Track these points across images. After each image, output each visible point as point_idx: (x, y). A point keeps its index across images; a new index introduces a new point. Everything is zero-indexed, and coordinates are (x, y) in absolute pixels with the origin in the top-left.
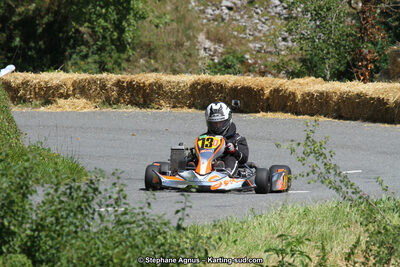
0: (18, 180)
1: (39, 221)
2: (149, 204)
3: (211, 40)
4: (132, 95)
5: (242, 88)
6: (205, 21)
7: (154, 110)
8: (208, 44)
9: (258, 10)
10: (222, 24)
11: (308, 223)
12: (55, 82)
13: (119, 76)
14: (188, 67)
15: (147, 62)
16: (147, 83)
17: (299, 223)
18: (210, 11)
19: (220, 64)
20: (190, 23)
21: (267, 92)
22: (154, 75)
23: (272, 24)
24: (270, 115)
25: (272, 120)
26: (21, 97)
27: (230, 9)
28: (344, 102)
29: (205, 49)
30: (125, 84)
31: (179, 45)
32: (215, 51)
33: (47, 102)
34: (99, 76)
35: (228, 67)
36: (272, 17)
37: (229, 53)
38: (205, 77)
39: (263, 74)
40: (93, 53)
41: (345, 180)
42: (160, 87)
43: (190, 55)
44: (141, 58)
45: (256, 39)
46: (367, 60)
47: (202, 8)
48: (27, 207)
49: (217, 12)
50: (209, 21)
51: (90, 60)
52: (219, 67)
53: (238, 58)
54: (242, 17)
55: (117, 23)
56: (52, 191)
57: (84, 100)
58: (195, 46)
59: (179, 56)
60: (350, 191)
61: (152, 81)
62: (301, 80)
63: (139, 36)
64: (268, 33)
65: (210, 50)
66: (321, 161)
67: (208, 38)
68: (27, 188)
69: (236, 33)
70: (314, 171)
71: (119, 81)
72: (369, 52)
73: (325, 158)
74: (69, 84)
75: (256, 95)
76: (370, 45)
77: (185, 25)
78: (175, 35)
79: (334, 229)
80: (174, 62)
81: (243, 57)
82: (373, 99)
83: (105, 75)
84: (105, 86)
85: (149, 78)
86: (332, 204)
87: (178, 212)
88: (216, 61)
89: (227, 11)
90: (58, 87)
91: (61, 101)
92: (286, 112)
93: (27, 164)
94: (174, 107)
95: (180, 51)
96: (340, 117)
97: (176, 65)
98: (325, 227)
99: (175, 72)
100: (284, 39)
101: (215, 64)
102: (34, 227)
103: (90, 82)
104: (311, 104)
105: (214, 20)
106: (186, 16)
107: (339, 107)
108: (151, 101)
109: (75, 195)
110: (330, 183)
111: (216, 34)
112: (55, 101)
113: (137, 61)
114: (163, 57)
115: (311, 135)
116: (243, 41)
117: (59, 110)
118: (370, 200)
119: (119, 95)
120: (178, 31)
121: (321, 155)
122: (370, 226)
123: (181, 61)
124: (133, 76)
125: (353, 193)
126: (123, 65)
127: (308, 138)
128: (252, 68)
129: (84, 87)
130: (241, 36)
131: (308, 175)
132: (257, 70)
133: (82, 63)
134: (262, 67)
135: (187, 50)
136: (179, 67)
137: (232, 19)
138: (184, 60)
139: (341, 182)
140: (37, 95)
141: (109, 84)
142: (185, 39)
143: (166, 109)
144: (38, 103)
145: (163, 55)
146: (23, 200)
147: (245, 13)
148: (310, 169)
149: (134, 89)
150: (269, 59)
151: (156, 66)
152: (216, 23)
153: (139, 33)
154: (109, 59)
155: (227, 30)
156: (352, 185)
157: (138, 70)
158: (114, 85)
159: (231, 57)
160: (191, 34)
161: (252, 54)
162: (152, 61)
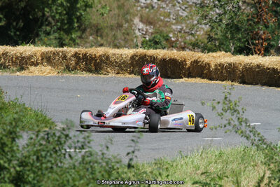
0: (9, 128)
1: (23, 159)
2: (108, 147)
3: (144, 23)
4: (86, 64)
5: (170, 59)
6: (139, 8)
7: (102, 76)
8: (141, 26)
9: (180, 1)
10: (152, 11)
11: (222, 162)
12: (28, 54)
13: (77, 50)
14: (126, 40)
15: (95, 39)
16: (98, 55)
17: (216, 162)
18: (143, 1)
19: (150, 41)
20: (128, 9)
21: (188, 63)
22: (103, 48)
23: (190, 11)
24: (191, 80)
25: (192, 84)
26: (1, 64)
28: (247, 70)
30: (81, 55)
31: (120, 26)
32: (147, 31)
33: (22, 69)
34: (61, 49)
35: (156, 43)
36: (190, 6)
37: (157, 33)
38: (141, 51)
39: (183, 49)
40: (54, 32)
41: (253, 130)
42: (108, 58)
43: (128, 34)
44: (91, 35)
45: (178, 22)
46: (262, 39)
48: (15, 148)
49: (148, 2)
50: (142, 8)
51: (52, 37)
52: (149, 43)
53: (164, 37)
54: (167, 5)
56: (34, 136)
57: (50, 67)
58: (132, 27)
59: (119, 34)
60: (257, 139)
61: (101, 53)
62: (214, 54)
63: (89, 19)
65: (143, 30)
67: (141, 21)
68: (15, 133)
69: (162, 18)
70: (229, 123)
71: (76, 53)
72: (264, 33)
73: (239, 113)
74: (39, 54)
75: (180, 65)
77: (124, 11)
78: (117, 18)
79: (242, 167)
80: (115, 38)
81: (167, 36)
82: (269, 69)
83: (65, 48)
84: (65, 56)
85: (100, 51)
86: (240, 148)
87: (128, 154)
88: (147, 39)
90: (30, 57)
91: (32, 68)
92: (203, 78)
93: (16, 116)
94: (118, 73)
95: (120, 30)
96: (243, 82)
97: (116, 42)
98: (235, 166)
99: (118, 47)
103: (54, 53)
104: (222, 72)
105: (147, 7)
106: (125, 4)
107: (243, 75)
108: (101, 69)
109: (51, 139)
110: (242, 132)
111: (148, 18)
112: (28, 68)
113: (87, 38)
114: (107, 35)
115: (228, 96)
116: (168, 24)
117: (30, 75)
118: (272, 146)
119: (77, 64)
120: (119, 16)
121: (235, 111)
122: (272, 166)
123: (121, 39)
124: (87, 50)
125: (259, 140)
126: (77, 41)
127: (226, 98)
128: (174, 44)
129: (50, 57)
130: (166, 20)
131: (225, 126)
132: (178, 45)
133: (46, 39)
134: (182, 43)
135: (125, 30)
136: (119, 43)
137: (160, 7)
138: (123, 38)
139: (251, 132)
140: (14, 63)
141: (69, 55)
142: (124, 22)
143: (112, 75)
144: (14, 69)
145: (107, 33)
146: (12, 143)
147: (169, 3)
148: (226, 122)
149: (88, 59)
150: (188, 38)
151: (102, 42)
152: (147, 10)
153: (89, 17)
154: (66, 36)
155: (156, 15)
156: (258, 134)
157: (88, 45)
158: (72, 56)
159: (159, 36)
160: (129, 18)
161: (174, 34)
162: (99, 38)
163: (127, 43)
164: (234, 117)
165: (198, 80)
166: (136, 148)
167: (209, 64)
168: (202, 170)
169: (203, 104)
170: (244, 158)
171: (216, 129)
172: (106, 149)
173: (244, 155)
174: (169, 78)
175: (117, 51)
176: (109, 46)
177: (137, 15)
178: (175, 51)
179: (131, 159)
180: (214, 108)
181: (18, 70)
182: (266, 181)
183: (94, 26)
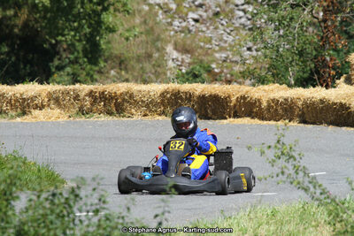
2: (128, 209)
3: (179, 51)
4: (105, 104)
5: (210, 95)
6: (172, 33)
7: (125, 119)
8: (175, 54)
9: (224, 22)
10: (189, 35)
11: (276, 223)
12: (31, 94)
13: (92, 87)
14: (157, 74)
15: (118, 73)
16: (118, 93)
17: (267, 223)
18: (176, 23)
19: (187, 73)
20: (159, 35)
21: (234, 99)
22: (125, 85)
23: (237, 34)
25: (239, 126)
27: (196, 21)
28: (308, 107)
29: (173, 60)
30: (97, 94)
31: (149, 56)
32: (183, 61)
33: (24, 113)
34: (72, 87)
35: (196, 76)
36: (236, 29)
37: (196, 63)
38: (173, 85)
39: (229, 82)
41: (313, 181)
42: (131, 96)
43: (159, 66)
44: (112, 69)
45: (222, 49)
46: (329, 67)
47: (169, 20)
48: (10, 213)
49: (184, 24)
50: (177, 32)
51: (63, 73)
52: (186, 77)
53: (204, 68)
54: (208, 29)
56: (34, 198)
57: (59, 111)
58: (164, 57)
59: (148, 66)
60: (318, 191)
61: (123, 90)
62: (266, 87)
63: (110, 49)
64: (233, 44)
65: (178, 61)
66: (290, 163)
67: (176, 49)
68: (11, 194)
69: (202, 44)
70: (283, 172)
71: (92, 91)
72: (331, 59)
73: (295, 160)
74: (44, 94)
75: (223, 102)
76: (331, 52)
77: (154, 37)
78: (145, 46)
80: (143, 72)
81: (209, 67)
82: (335, 104)
83: (77, 85)
84: (78, 96)
85: (121, 88)
87: (156, 216)
88: (184, 71)
89: (193, 23)
90: (33, 98)
91: (36, 112)
92: (253, 118)
93: (11, 172)
94: (145, 115)
95: (150, 61)
96: (304, 122)
97: (145, 76)
99: (145, 82)
100: (249, 49)
101: (183, 74)
103: (63, 93)
104: (277, 110)
105: (182, 32)
106: (155, 28)
107: (303, 113)
108: (123, 110)
109: (56, 201)
110: (299, 183)
111: (184, 45)
112: (30, 112)
113: (108, 73)
114: (133, 68)
116: (209, 51)
117: (34, 120)
118: (337, 200)
119: (92, 105)
120: (147, 43)
121: (290, 158)
122: (338, 225)
123: (150, 72)
124: (104, 87)
125: (321, 194)
126: (94, 77)
127: (278, 142)
128: (218, 77)
129: (58, 98)
130: (207, 46)
131: (277, 176)
132: (223, 78)
134: (228, 76)
135: (156, 61)
136: (149, 78)
137: (199, 31)
138: (153, 71)
139: (310, 182)
140: (13, 107)
141: (82, 95)
142: (154, 50)
143: (137, 117)
144: (14, 113)
145: (133, 66)
146: (7, 206)
147: (211, 25)
148: (280, 171)
149: (106, 99)
150: (235, 69)
151: (127, 76)
152: (183, 35)
153: (110, 46)
154: (81, 71)
155: (193, 41)
156: (320, 186)
157: (109, 81)
158: (86, 95)
159: (198, 67)
160: (160, 45)
161: (218, 64)
162: (123, 73)
163: (159, 76)
165: (246, 121)
166: (167, 209)
167: (259, 100)
168: (251, 233)
169: (249, 148)
170: (304, 216)
171: (266, 179)
172: (126, 210)
173: (303, 213)
174: (209, 118)
175: (144, 87)
176: (136, 81)
178: (218, 85)
179: (160, 224)
180: (262, 153)
181: (18, 116)
183: (116, 57)
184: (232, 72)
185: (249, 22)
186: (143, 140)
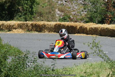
0: (3, 55)
1: (10, 67)
2: (44, 62)
3: (60, 11)
4: (36, 28)
5: (71, 26)
6: (58, 5)
7: (43, 33)
8: (59, 12)
9: (75, 2)
10: (63, 6)
11: (92, 68)
12: (12, 24)
13: (32, 22)
14: (52, 19)
15: (40, 18)
16: (41, 24)
17: (89, 68)
18: (59, 2)
19: (62, 19)
21: (78, 27)
22: (43, 22)
23: (79, 6)
24: (79, 35)
26: (1, 29)
27: (66, 1)
28: (102, 30)
29: (58, 14)
30: (34, 25)
31: (50, 13)
32: (61, 15)
33: (10, 30)
34: (26, 22)
35: (65, 20)
36: (79, 4)
37: (65, 15)
38: (58, 23)
39: (76, 22)
40: (23, 15)
41: (105, 55)
42: (45, 26)
43: (53, 16)
44: (38, 16)
45: (74, 11)
46: (109, 17)
47: (57, 1)
48: (6, 63)
49: (62, 2)
50: (59, 5)
51: (22, 17)
52: (62, 20)
53: (68, 17)
54: (69, 4)
55: (31, 6)
56: (14, 58)
57: (21, 30)
58: (55, 13)
59: (50, 16)
60: (106, 58)
61: (42, 24)
62: (89, 24)
63: (37, 10)
64: (77, 9)
65: (59, 14)
67: (59, 10)
68: (6, 57)
69: (67, 9)
70: (95, 52)
71: (32, 24)
72: (110, 15)
73: (99, 48)
74: (17, 24)
75: (75, 28)
76: (110, 13)
77: (52, 6)
78: (49, 9)
79: (100, 70)
80: (48, 18)
81: (69, 16)
82: (111, 30)
83: (28, 22)
84: (28, 25)
86: (99, 62)
87: (52, 65)
88: (61, 18)
89: (65, 2)
90: (13, 26)
91: (14, 30)
92: (84, 34)
93: (6, 50)
94: (49, 32)
95: (50, 14)
96: (101, 35)
97: (49, 19)
98: (97, 70)
100: (83, 11)
102: (8, 69)
103: (23, 24)
104: (92, 31)
105: (61, 5)
106: (52, 3)
107: (101, 33)
108: (42, 30)
110: (100, 56)
111: (62, 9)
112: (12, 30)
113: (37, 18)
114: (45, 17)
115: (94, 40)
117: (13, 33)
118: (113, 61)
119: (32, 28)
120: (50, 8)
121: (97, 47)
122: (113, 69)
124: (36, 22)
125: (107, 59)
126: (32, 19)
127: (93, 42)
128: (72, 20)
129: (21, 26)
130: (69, 10)
131: (93, 53)
132: (74, 20)
133: (19, 18)
135: (52, 14)
136: (50, 20)
137: (66, 5)
140: (7, 28)
142: (51, 11)
143: (47, 33)
144: (7, 31)
146: (5, 61)
147: (70, 3)
148: (94, 51)
149: (37, 26)
150: (78, 17)
151: (43, 19)
152: (61, 6)
153: (37, 9)
154: (28, 17)
155: (65, 8)
157: (37, 20)
158: (30, 25)
159: (66, 17)
160: (54, 9)
161: (72, 16)
162: (41, 18)
163: (53, 20)
164: (97, 49)
165: (82, 35)
167: (86, 28)
168: (84, 71)
169: (84, 44)
170: (101, 66)
175: (49, 23)
176: (46, 21)
177: (57, 8)
178: (73, 23)
182: (110, 76)
183: (39, 12)
184: (77, 19)
185: (83, 2)
186: (48, 40)
